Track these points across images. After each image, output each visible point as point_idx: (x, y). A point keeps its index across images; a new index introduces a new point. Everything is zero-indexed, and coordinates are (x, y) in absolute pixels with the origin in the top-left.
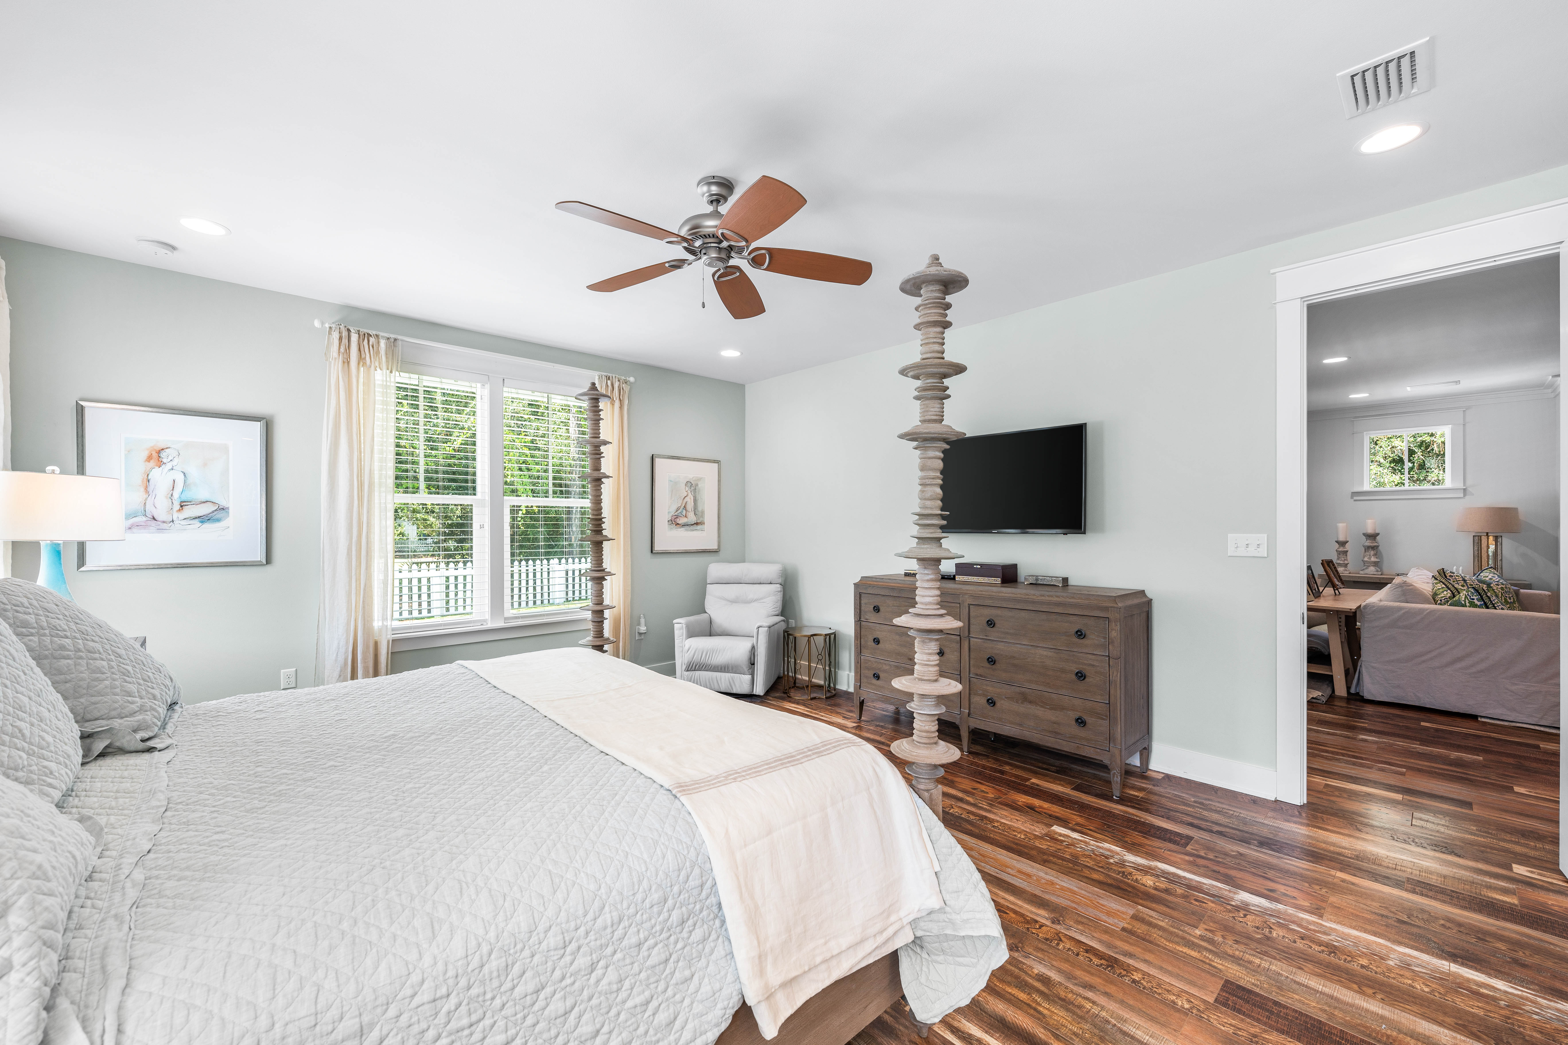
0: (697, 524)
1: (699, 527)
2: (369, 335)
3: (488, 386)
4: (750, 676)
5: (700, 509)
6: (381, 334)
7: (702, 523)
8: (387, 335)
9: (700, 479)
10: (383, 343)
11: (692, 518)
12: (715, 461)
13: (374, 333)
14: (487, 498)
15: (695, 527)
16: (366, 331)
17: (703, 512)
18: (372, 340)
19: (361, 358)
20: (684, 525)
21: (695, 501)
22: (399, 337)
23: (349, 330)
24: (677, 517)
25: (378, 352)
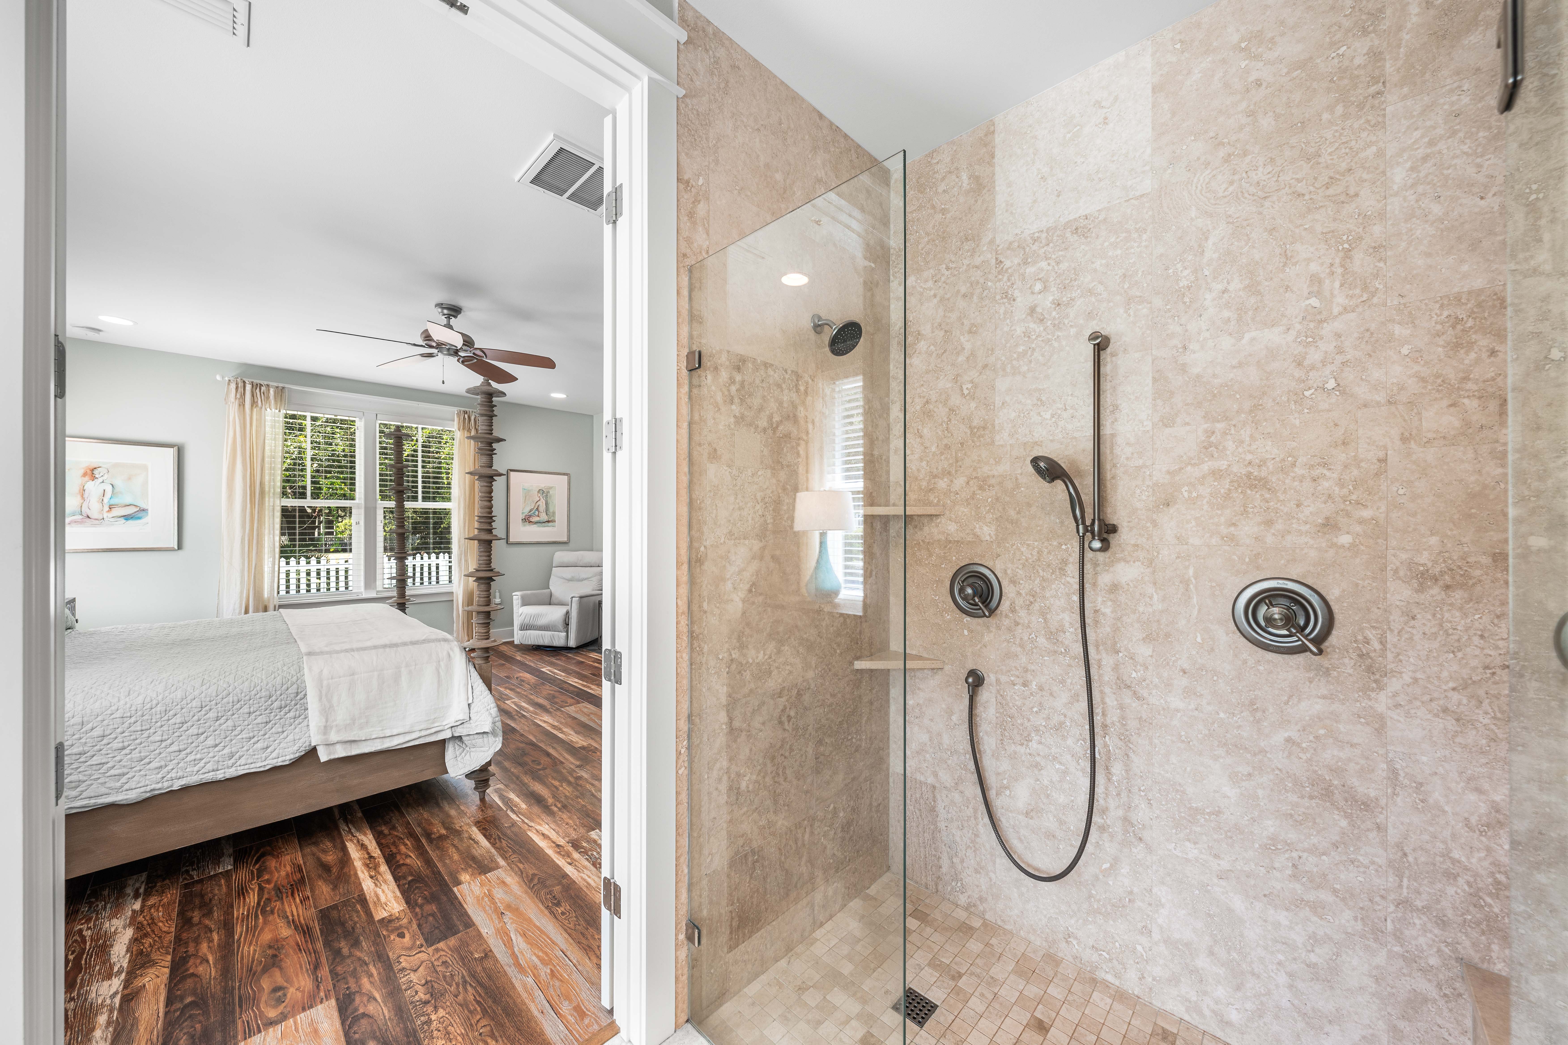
0: (548, 522)
1: (550, 524)
2: (261, 385)
3: (363, 420)
4: (565, 634)
5: (551, 510)
6: (271, 384)
7: (553, 521)
8: (276, 384)
9: (551, 488)
10: (272, 391)
11: (544, 517)
12: (564, 474)
13: (266, 383)
14: (363, 502)
15: (547, 524)
16: (258, 382)
17: (554, 513)
18: (263, 388)
19: (254, 403)
20: (536, 523)
21: (547, 504)
22: (286, 386)
23: (244, 382)
24: (530, 516)
25: (268, 398)
